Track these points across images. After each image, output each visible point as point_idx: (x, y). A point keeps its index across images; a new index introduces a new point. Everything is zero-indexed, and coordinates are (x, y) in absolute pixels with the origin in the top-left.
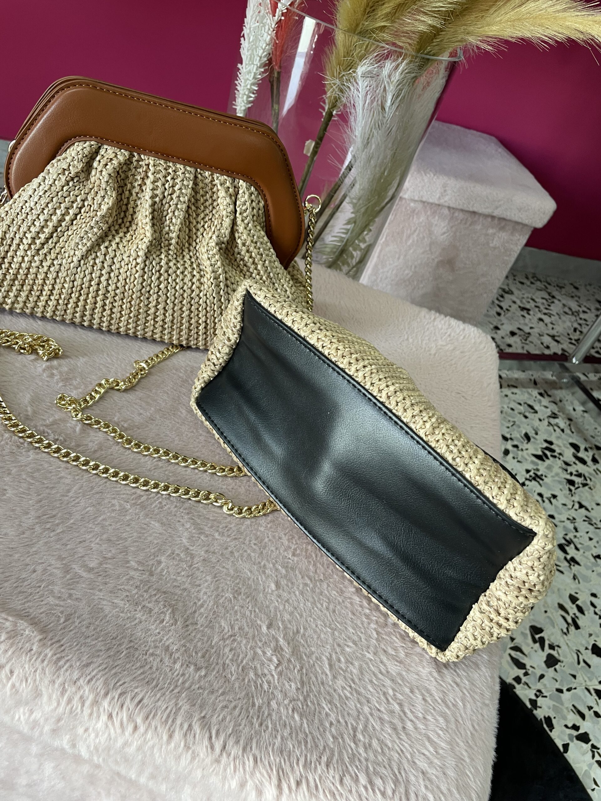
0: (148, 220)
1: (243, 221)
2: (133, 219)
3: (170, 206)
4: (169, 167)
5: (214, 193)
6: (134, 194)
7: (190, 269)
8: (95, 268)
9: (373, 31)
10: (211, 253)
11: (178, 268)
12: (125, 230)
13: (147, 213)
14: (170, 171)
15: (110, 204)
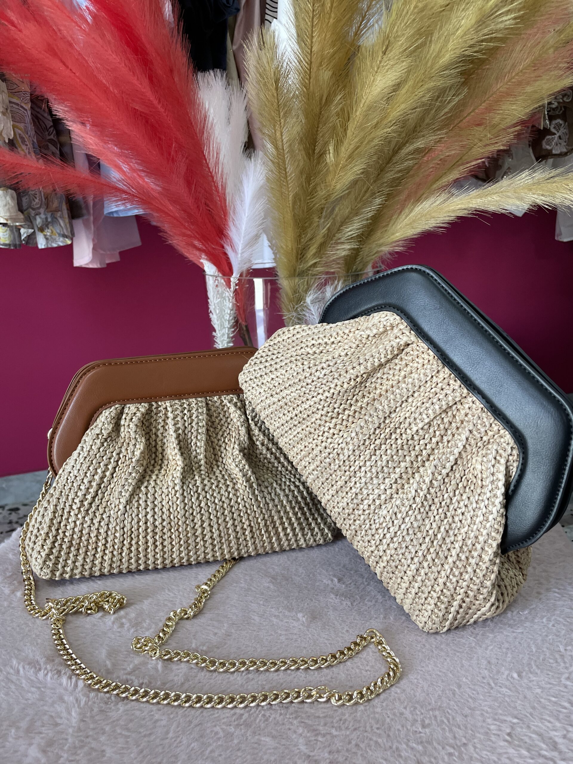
0: (176, 451)
1: (256, 425)
2: (163, 456)
3: (192, 433)
4: (184, 403)
5: (225, 412)
6: (160, 435)
7: (222, 481)
8: (140, 509)
9: (308, 269)
10: (237, 460)
11: (212, 484)
12: (159, 467)
13: (175, 445)
14: (185, 406)
15: (142, 448)
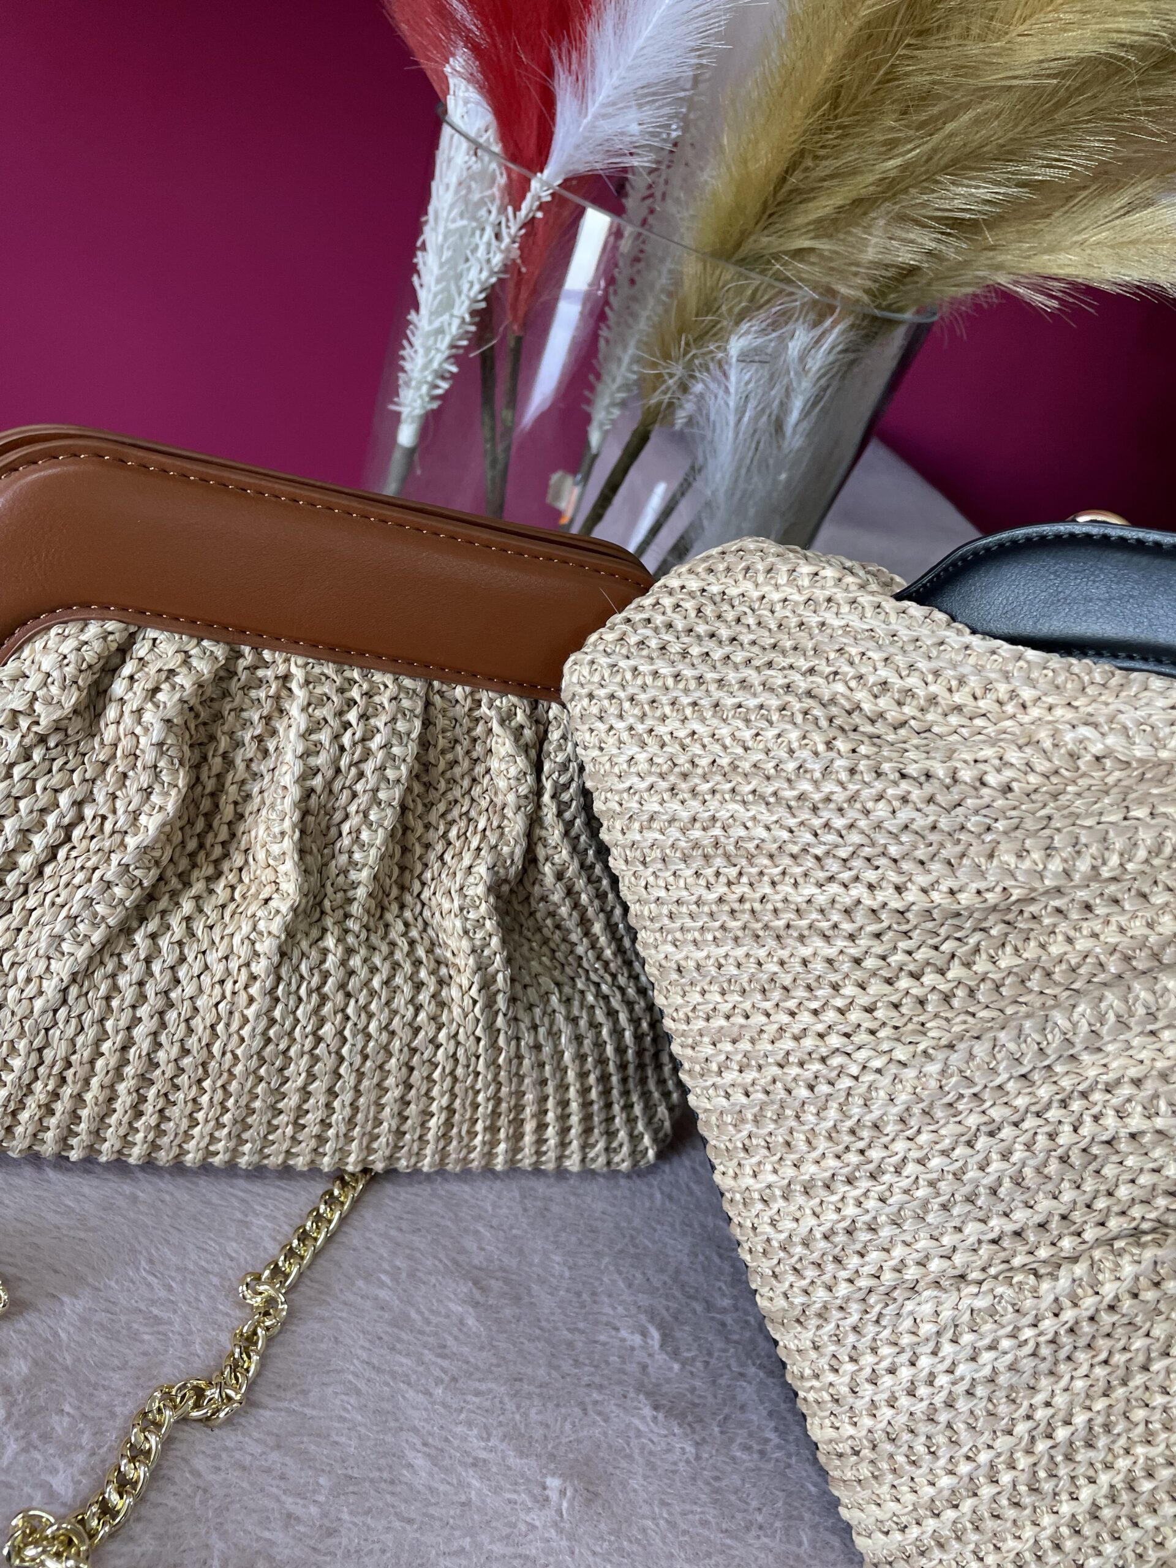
0: (287, 844)
1: (560, 814)
2: (233, 835)
3: (354, 795)
4: (352, 682)
5: (475, 740)
6: (240, 765)
7: (408, 967)
8: (115, 1003)
9: (776, 257)
10: (472, 915)
11: (374, 970)
12: (210, 870)
13: (287, 824)
14: (355, 693)
15: (170, 808)
